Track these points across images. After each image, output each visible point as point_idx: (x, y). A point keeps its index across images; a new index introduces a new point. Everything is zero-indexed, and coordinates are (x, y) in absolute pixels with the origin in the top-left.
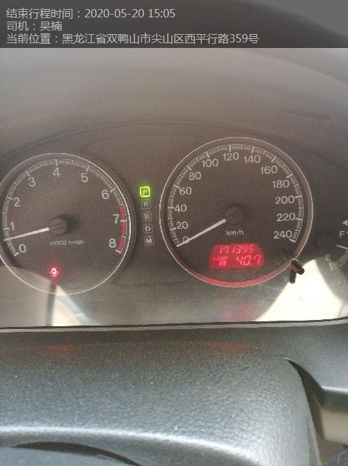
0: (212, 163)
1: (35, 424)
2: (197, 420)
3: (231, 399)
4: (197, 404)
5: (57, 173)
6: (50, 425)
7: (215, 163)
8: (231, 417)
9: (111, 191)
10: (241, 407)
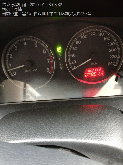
0: (85, 37)
1: (36, 139)
2: (95, 134)
3: (106, 126)
4: (94, 128)
5: (25, 44)
6: (42, 138)
7: (86, 36)
8: (107, 133)
9: (46, 50)
10: (110, 128)
